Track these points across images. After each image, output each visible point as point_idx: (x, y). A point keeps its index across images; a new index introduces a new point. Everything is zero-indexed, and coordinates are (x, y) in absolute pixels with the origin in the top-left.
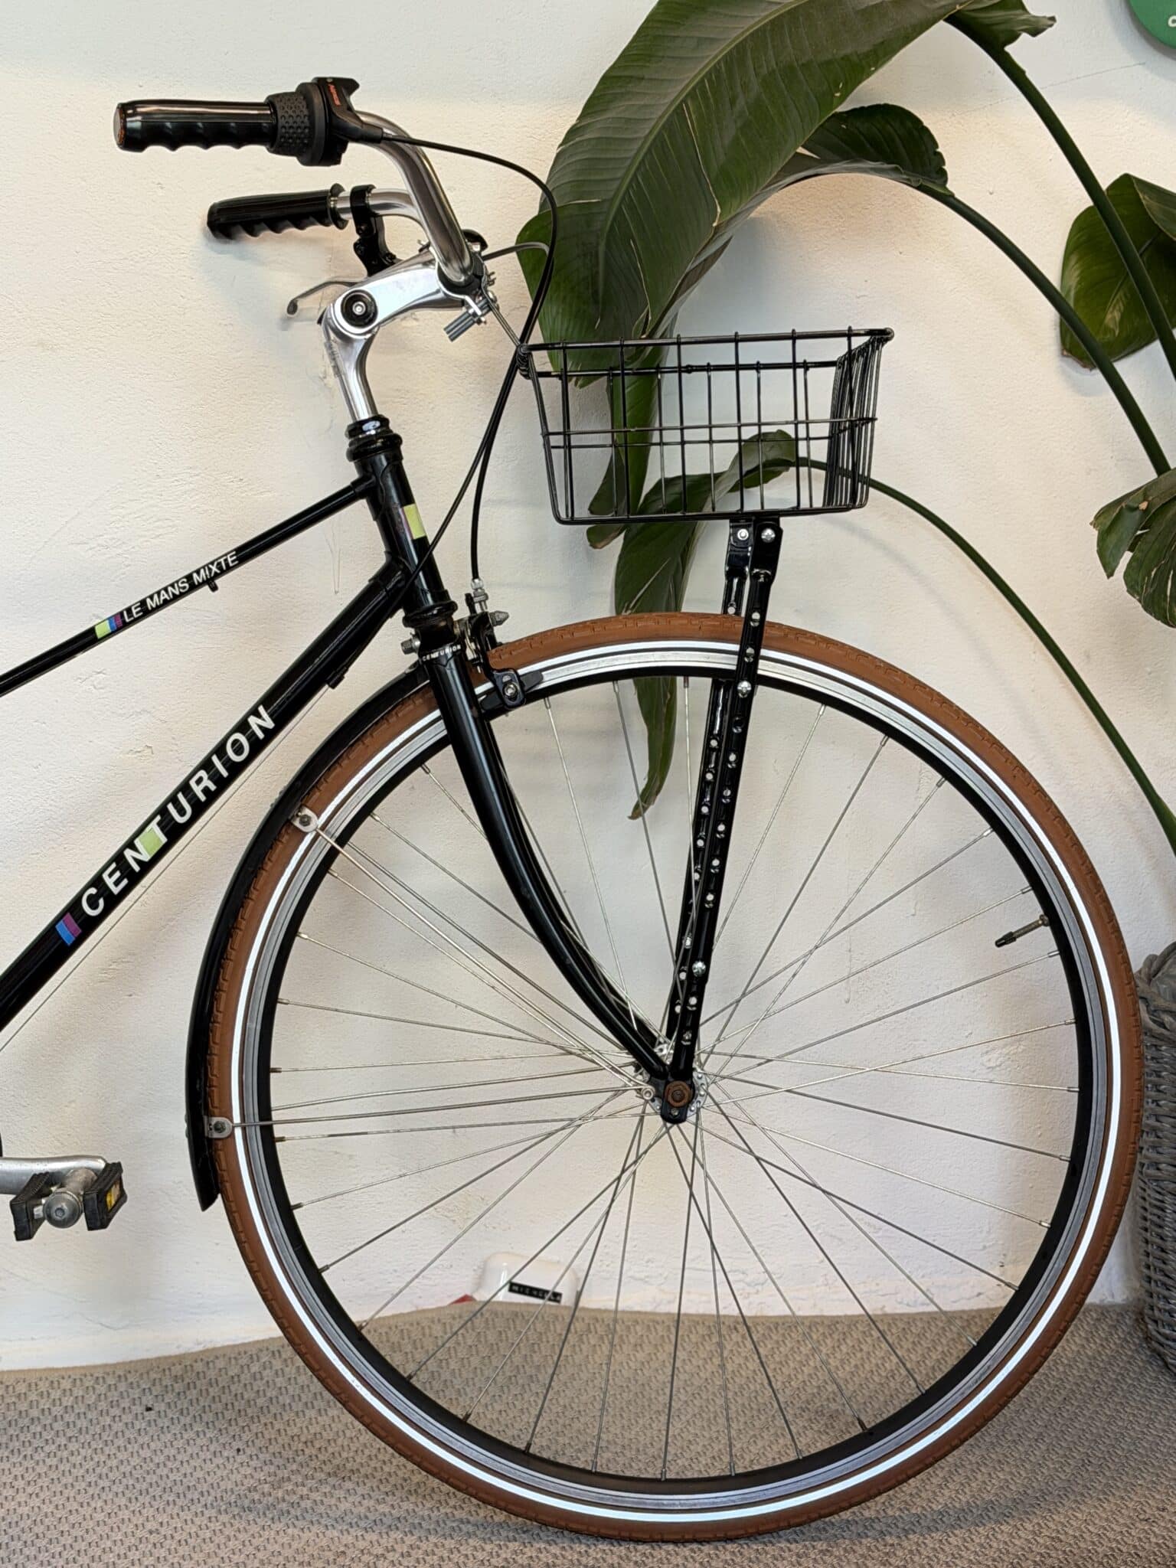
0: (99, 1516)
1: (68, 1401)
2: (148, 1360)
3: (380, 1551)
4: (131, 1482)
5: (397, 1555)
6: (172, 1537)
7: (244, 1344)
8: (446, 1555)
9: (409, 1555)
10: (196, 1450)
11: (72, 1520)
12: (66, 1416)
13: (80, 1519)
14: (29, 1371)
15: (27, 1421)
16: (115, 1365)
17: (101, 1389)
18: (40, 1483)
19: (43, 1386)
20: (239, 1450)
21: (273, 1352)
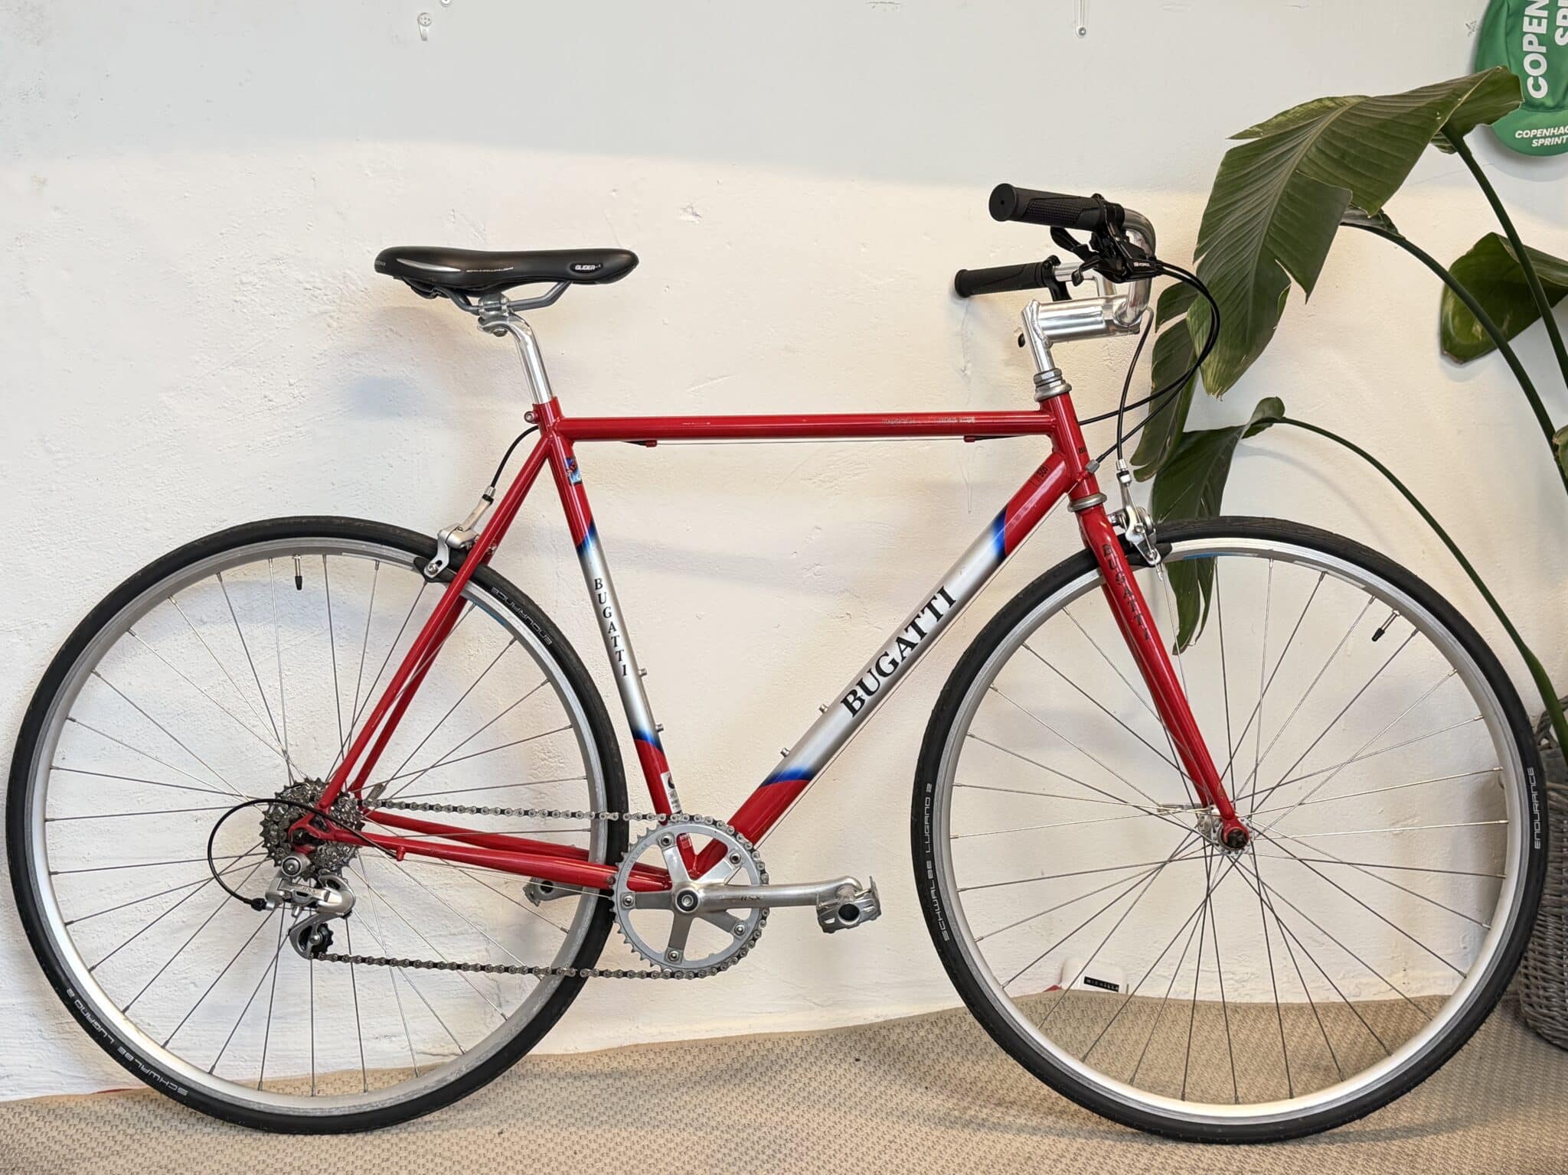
0: (852, 1131)
1: (801, 1054)
2: (848, 1027)
3: (1055, 1157)
4: (863, 1108)
5: (1068, 1160)
6: (907, 1146)
7: (910, 1017)
8: (1102, 1160)
9: (1076, 1160)
10: (898, 1088)
11: (833, 1132)
12: (803, 1064)
13: (838, 1132)
14: (771, 1033)
15: (777, 1067)
16: (827, 1030)
17: (821, 1046)
18: (801, 1108)
19: (783, 1044)
20: (926, 1088)
21: (932, 1023)
